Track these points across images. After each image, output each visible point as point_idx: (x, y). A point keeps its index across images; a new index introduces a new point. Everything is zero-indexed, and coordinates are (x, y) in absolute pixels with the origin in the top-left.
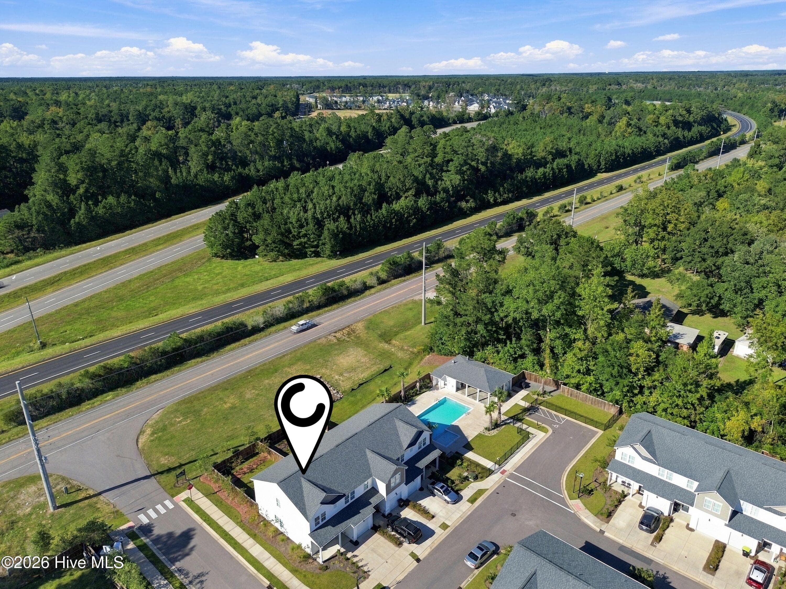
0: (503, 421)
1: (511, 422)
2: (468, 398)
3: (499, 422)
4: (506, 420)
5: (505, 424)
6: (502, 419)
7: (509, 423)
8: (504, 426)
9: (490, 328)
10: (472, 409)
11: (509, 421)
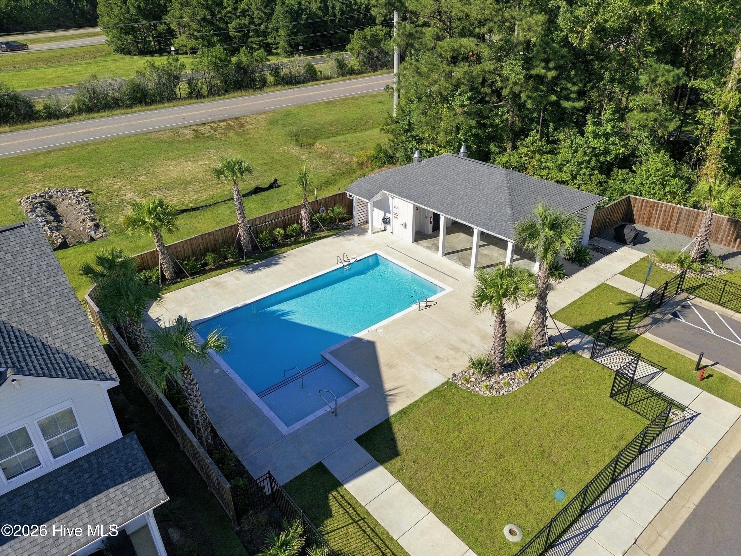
0: (551, 340)
1: (580, 347)
2: (445, 260)
3: (534, 344)
4: (563, 337)
5: (559, 352)
6: (551, 332)
7: (573, 350)
8: (553, 361)
9: (538, 70)
10: (448, 289)
11: (576, 342)
